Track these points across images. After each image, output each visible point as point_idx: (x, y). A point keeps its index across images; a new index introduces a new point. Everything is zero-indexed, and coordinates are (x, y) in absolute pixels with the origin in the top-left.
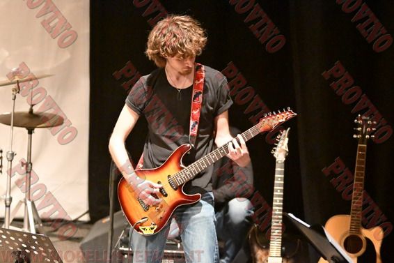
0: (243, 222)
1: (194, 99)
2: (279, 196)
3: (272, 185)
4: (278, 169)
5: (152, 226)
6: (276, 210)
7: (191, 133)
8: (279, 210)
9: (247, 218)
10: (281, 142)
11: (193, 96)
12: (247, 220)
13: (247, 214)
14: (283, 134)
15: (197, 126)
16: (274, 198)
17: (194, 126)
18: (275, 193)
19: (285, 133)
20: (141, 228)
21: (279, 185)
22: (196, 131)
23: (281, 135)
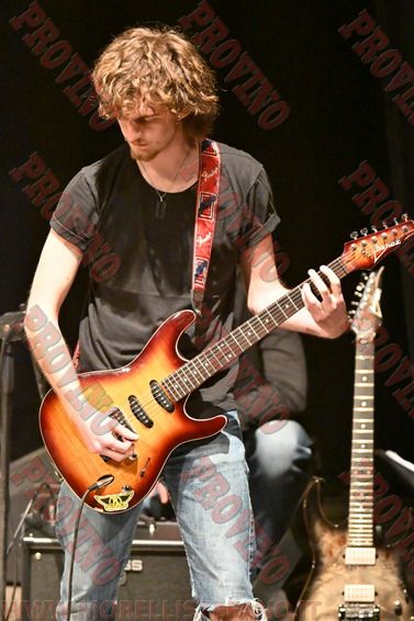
0: (289, 472)
1: (201, 211)
2: (364, 415)
3: (351, 391)
4: (360, 357)
5: (124, 493)
6: (359, 446)
7: (194, 286)
8: (367, 446)
9: (297, 463)
10: (365, 297)
11: (198, 207)
12: (295, 469)
13: (297, 456)
14: (371, 282)
15: (205, 270)
16: (355, 421)
17: (200, 270)
18: (356, 409)
19: (374, 279)
20: (99, 499)
21: (364, 391)
22: (204, 282)
23: (365, 282)
